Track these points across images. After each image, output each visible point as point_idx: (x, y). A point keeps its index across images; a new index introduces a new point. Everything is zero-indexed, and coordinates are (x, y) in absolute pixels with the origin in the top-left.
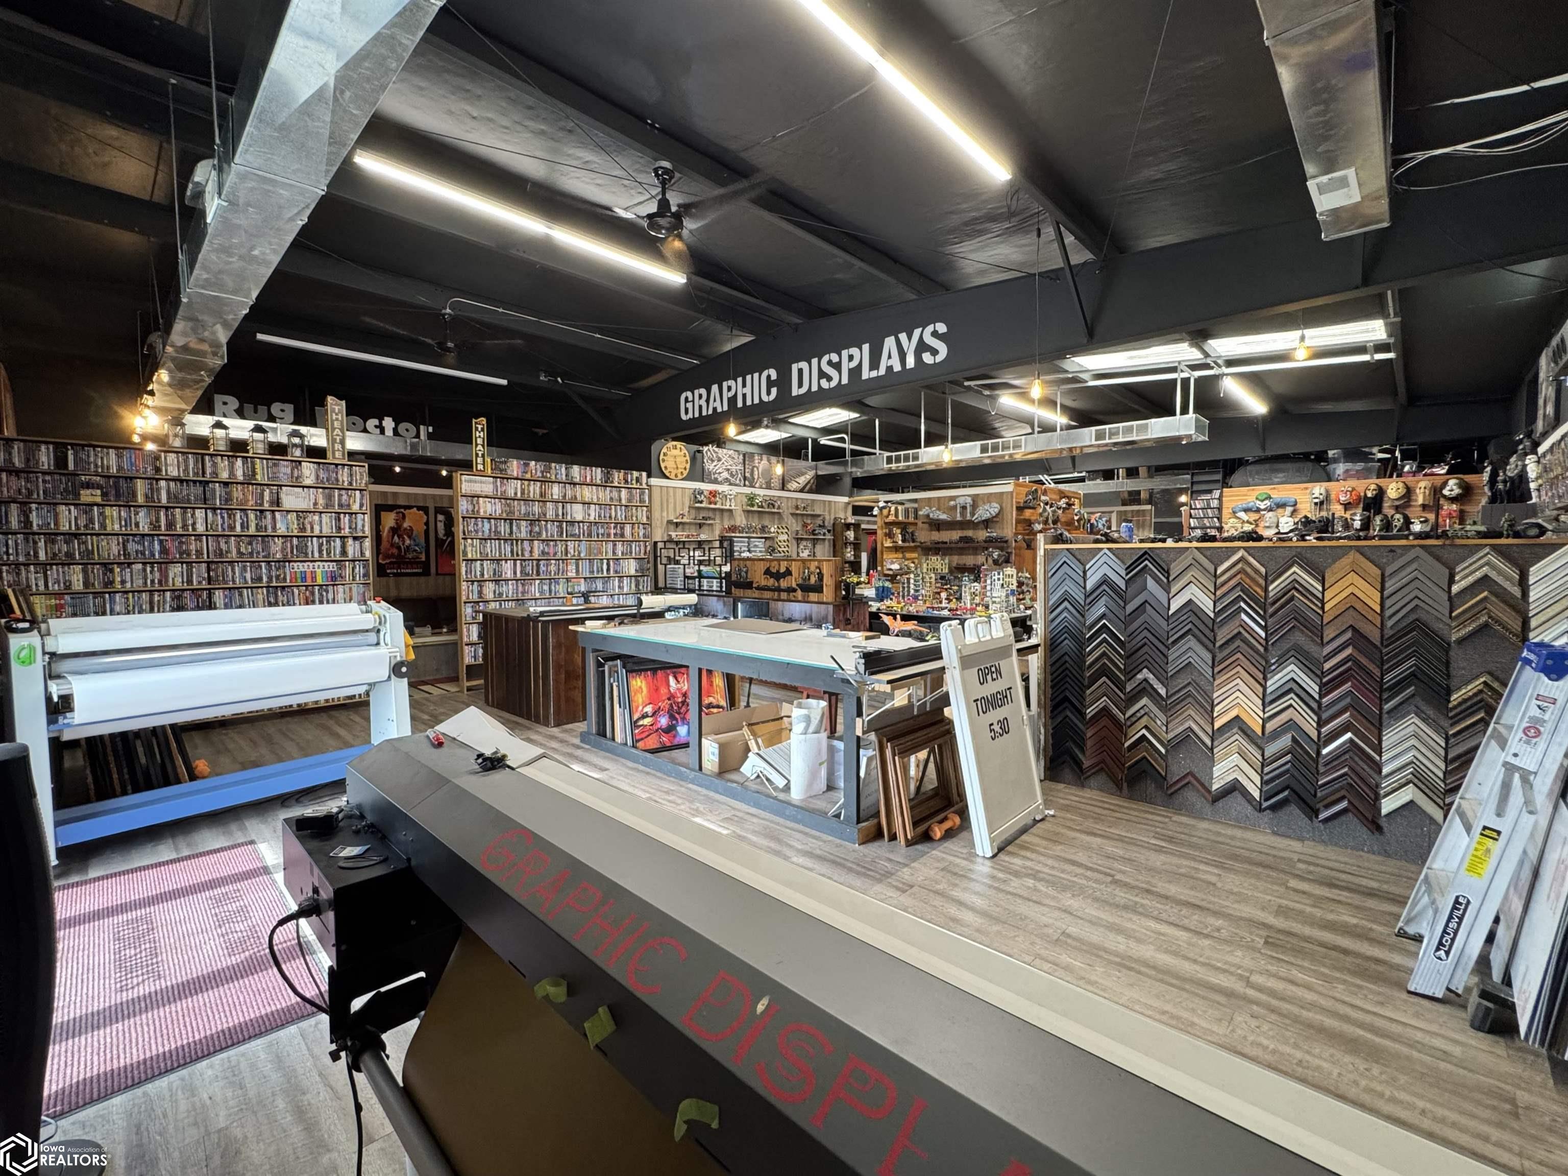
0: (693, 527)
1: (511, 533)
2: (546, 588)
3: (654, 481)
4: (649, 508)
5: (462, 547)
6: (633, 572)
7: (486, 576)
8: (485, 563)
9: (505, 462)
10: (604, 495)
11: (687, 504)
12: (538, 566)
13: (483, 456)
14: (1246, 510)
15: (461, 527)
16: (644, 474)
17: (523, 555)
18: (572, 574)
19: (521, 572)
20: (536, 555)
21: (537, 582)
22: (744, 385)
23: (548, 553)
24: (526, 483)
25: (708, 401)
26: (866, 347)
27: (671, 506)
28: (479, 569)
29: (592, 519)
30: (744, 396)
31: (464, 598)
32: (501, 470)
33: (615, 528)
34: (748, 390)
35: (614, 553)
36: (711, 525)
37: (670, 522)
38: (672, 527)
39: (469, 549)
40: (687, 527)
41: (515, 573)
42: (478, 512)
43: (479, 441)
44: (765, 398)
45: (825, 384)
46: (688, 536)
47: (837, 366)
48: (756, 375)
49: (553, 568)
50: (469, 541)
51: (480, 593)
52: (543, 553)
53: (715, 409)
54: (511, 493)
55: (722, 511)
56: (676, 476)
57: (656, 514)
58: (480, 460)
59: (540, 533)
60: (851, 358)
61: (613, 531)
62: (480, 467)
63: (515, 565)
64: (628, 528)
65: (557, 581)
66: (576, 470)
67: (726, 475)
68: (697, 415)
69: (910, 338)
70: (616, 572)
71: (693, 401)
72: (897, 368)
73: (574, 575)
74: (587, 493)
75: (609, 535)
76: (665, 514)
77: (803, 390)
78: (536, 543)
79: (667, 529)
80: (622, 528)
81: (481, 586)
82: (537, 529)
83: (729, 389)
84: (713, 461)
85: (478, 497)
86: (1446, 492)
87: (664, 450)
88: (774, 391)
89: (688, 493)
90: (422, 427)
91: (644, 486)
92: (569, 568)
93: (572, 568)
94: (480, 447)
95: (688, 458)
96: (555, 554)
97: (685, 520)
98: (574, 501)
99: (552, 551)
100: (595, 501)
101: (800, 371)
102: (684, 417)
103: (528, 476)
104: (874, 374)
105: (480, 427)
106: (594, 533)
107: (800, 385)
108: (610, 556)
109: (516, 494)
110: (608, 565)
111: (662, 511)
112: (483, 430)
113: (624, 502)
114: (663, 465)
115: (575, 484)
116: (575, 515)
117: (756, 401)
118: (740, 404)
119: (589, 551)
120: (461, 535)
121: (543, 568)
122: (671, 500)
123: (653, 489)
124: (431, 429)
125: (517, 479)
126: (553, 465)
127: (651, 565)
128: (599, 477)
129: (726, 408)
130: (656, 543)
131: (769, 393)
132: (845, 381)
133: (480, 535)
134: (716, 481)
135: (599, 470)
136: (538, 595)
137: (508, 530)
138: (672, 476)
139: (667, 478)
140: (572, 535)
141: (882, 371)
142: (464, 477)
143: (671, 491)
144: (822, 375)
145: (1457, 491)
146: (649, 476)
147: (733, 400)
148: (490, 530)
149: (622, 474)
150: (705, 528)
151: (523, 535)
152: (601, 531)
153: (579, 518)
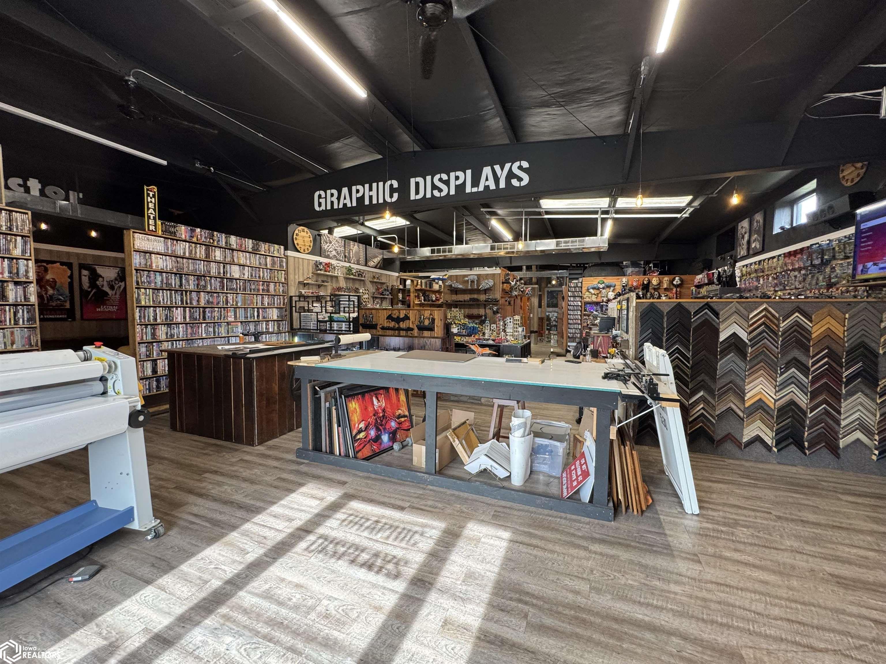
0: (314, 287)
1: (181, 285)
2: (211, 330)
3: (290, 253)
4: (287, 272)
5: (136, 295)
6: (275, 318)
7: (159, 321)
8: (158, 310)
9: (175, 227)
10: (255, 260)
11: (311, 271)
12: (204, 312)
13: (154, 218)
14: (594, 288)
15: (134, 278)
16: (282, 247)
17: (191, 303)
18: (231, 319)
19: (190, 317)
20: (202, 303)
21: (204, 325)
22: (371, 189)
23: (212, 303)
24: (193, 245)
25: (339, 199)
26: (469, 172)
27: (301, 271)
28: (152, 314)
29: (246, 277)
30: (371, 197)
31: (138, 339)
32: (171, 233)
33: (263, 285)
34: (374, 193)
35: (262, 304)
36: (326, 286)
37: (300, 283)
38: (301, 286)
39: (142, 297)
40: (311, 286)
41: (185, 318)
42: (151, 266)
43: (151, 205)
44: (388, 200)
45: (436, 193)
46: (313, 293)
47: (447, 183)
48: (381, 184)
49: (216, 314)
50: (143, 290)
51: (154, 335)
52: (208, 302)
53: (345, 205)
54: (180, 252)
55: (332, 277)
56: (304, 250)
57: (291, 277)
58: (151, 222)
59: (205, 287)
60: (457, 178)
61: (261, 287)
62: (152, 228)
63: (185, 311)
64: (272, 286)
65: (219, 324)
66: (233, 239)
67: (334, 253)
68: (329, 207)
69: (502, 169)
70: (264, 317)
71: (326, 198)
72: (493, 187)
73: (233, 320)
74: (242, 258)
75: (259, 290)
76: (297, 277)
77: (420, 196)
78: (202, 294)
79: (298, 287)
80: (268, 286)
81: (154, 329)
82: (203, 283)
83: (358, 191)
84: (327, 243)
85: (151, 253)
86: (675, 283)
87: (297, 232)
88: (396, 196)
89: (312, 263)
90: (71, 193)
91: (283, 256)
92: (229, 314)
93: (231, 314)
94: (151, 211)
95: (311, 239)
96: (218, 303)
97: (310, 281)
98: (232, 263)
99: (215, 301)
100: (248, 264)
101: (417, 184)
102: (317, 208)
103: (194, 240)
104: (475, 190)
105: (151, 194)
106: (248, 288)
107: (417, 192)
108: (259, 305)
109: (184, 253)
110: (258, 312)
111: (295, 274)
112: (154, 196)
113: (269, 266)
114: (296, 242)
115: (233, 250)
116: (233, 274)
117: (381, 201)
118: (367, 202)
119: (244, 301)
120: (135, 285)
121: (208, 314)
122: (301, 267)
123: (289, 258)
124: (81, 195)
125: (185, 241)
126: (215, 233)
127: (288, 313)
128: (251, 246)
129: (354, 204)
130: (291, 297)
131: (391, 196)
132: (453, 192)
133: (153, 285)
134: (328, 257)
135: (250, 241)
136: (204, 336)
137: (178, 283)
138: (302, 251)
139: (299, 251)
140: (231, 289)
141: (481, 188)
142: (136, 235)
143: (301, 260)
144: (434, 187)
145: (679, 282)
146: (286, 249)
147: (360, 200)
148: (162, 281)
149: (267, 246)
150: (322, 288)
151: (192, 287)
152: (253, 287)
153: (236, 275)
